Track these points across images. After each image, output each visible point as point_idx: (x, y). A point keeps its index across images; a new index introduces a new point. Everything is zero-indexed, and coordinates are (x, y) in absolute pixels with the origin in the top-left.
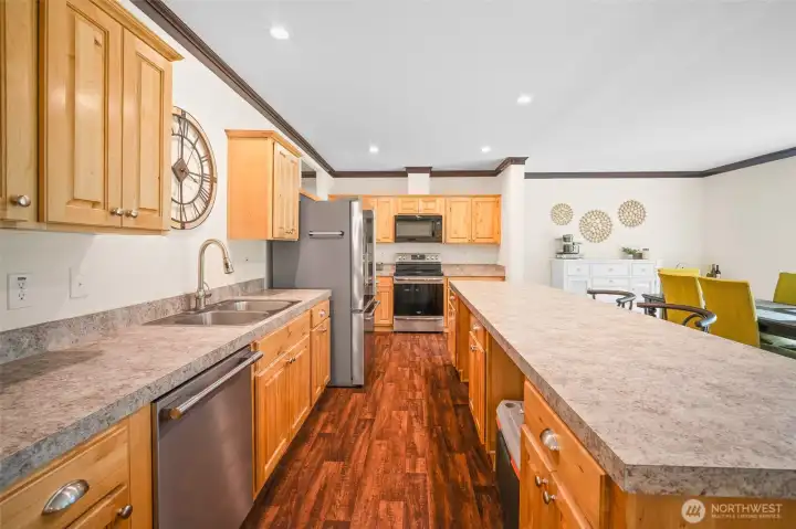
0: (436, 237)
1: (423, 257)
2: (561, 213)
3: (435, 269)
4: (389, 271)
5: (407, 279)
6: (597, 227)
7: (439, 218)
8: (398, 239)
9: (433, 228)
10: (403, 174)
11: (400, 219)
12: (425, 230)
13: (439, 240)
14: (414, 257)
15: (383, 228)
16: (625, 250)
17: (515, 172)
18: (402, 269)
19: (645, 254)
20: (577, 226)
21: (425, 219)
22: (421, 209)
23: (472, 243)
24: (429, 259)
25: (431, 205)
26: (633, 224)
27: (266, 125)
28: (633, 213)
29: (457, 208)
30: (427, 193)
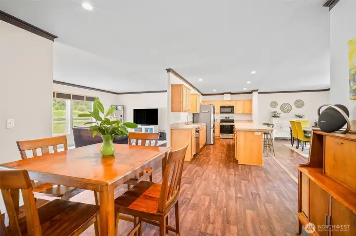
0: (232, 112)
1: (229, 118)
2: (274, 104)
3: (233, 121)
4: (219, 121)
5: (224, 124)
6: (286, 108)
7: (233, 107)
8: (221, 113)
9: (231, 109)
10: (223, 94)
11: (221, 107)
12: (229, 110)
13: (233, 113)
14: (226, 118)
15: (218, 110)
16: (296, 116)
17: (255, 93)
18: (222, 121)
19: (303, 117)
20: (279, 108)
21: (229, 107)
22: (227, 104)
23: (243, 114)
24: (230, 119)
25: (230, 103)
26: (300, 107)
27: (196, 92)
28: (300, 104)
29: (239, 103)
30: (230, 99)
